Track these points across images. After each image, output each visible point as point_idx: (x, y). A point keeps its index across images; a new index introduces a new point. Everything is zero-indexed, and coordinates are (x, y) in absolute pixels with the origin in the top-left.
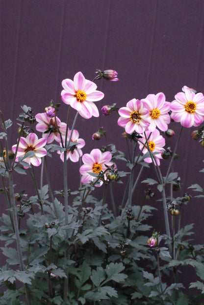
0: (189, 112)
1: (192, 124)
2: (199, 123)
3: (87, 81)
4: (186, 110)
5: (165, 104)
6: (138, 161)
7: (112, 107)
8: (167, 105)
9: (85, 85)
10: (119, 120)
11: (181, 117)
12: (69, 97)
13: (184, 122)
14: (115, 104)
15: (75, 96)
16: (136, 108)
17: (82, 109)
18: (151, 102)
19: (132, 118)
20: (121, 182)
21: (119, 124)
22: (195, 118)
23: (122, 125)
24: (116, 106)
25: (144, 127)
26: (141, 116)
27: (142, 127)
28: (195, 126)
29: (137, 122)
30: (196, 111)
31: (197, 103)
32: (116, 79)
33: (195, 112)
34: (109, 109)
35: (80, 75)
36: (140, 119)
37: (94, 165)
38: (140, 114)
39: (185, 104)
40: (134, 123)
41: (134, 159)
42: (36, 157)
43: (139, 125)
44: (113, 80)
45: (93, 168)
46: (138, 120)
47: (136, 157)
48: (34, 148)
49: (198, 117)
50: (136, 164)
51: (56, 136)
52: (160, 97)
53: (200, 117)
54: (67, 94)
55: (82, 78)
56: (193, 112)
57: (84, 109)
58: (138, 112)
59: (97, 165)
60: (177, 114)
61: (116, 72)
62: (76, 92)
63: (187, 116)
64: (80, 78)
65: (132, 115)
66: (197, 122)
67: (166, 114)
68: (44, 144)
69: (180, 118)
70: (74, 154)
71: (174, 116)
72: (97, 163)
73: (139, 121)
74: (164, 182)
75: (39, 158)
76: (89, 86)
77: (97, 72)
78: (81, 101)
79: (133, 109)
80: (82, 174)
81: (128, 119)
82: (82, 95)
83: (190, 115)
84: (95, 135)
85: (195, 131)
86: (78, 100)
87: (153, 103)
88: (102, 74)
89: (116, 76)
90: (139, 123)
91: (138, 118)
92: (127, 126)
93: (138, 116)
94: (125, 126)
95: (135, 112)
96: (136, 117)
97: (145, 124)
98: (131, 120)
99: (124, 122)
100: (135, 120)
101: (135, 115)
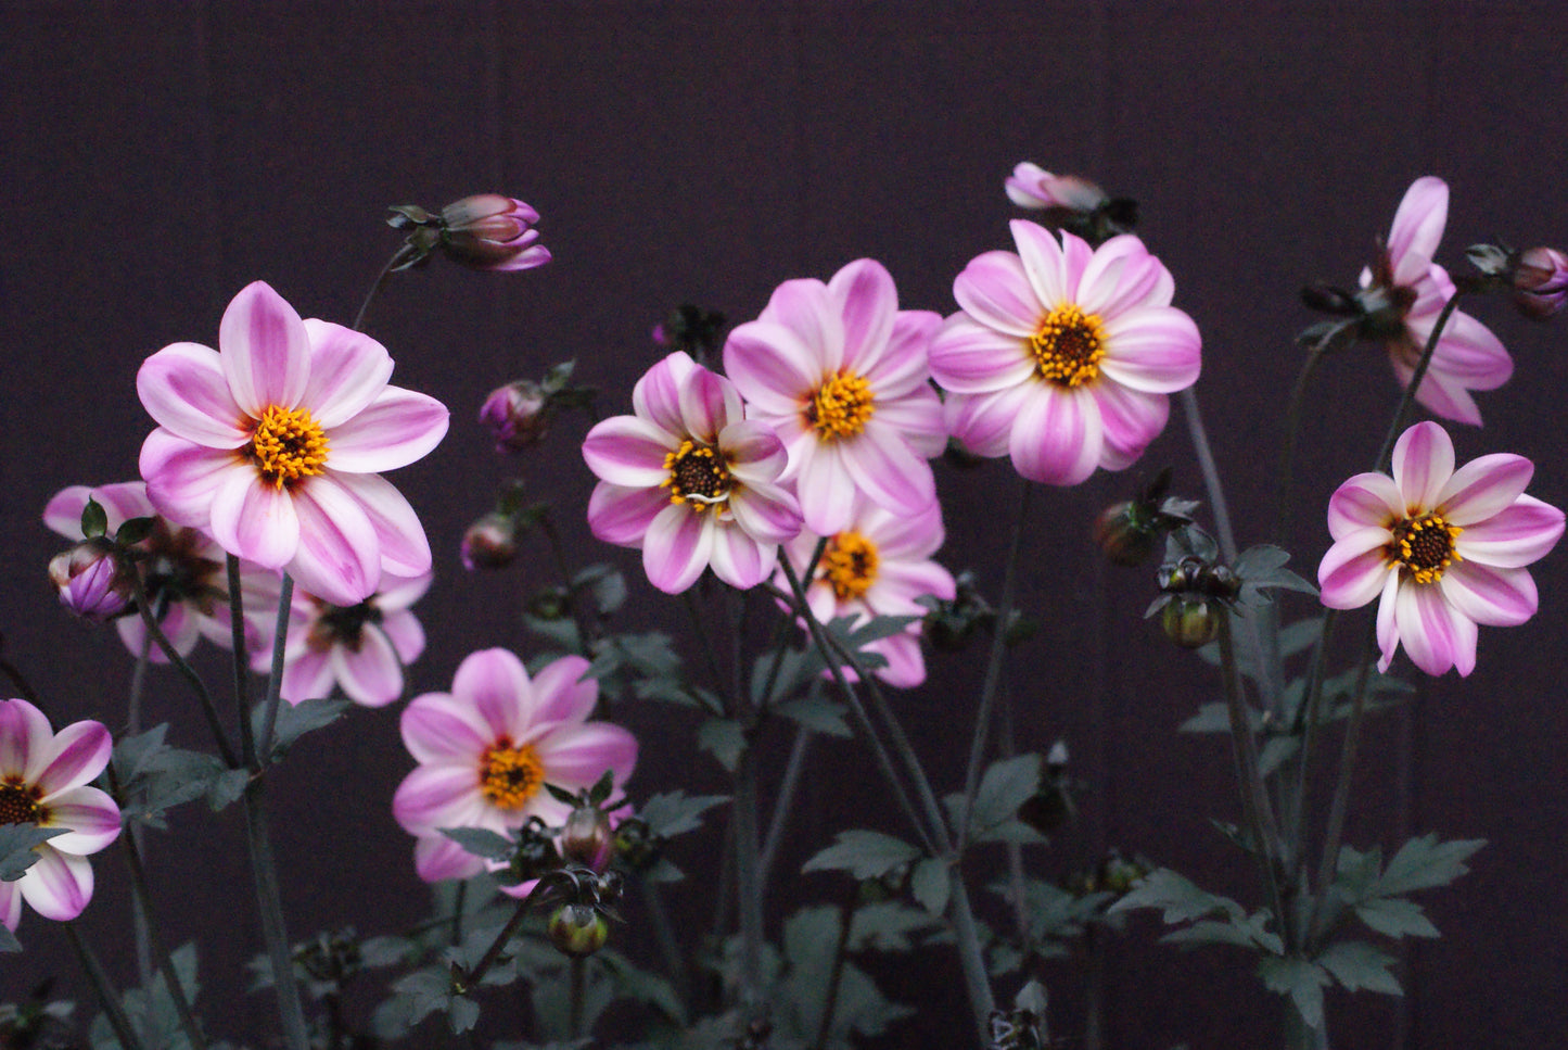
0: (1062, 383)
1: (1092, 455)
2: (1135, 449)
3: (317, 332)
4: (1038, 373)
5: (896, 333)
6: (776, 694)
7: (549, 387)
8: (915, 339)
9: (306, 364)
10: (597, 504)
11: (1010, 419)
12: (200, 468)
13: (1034, 456)
14: (566, 367)
15: (247, 453)
16: (695, 417)
17: (305, 535)
18: (803, 339)
19: (681, 483)
20: (672, 874)
21: (594, 526)
22: (1109, 414)
23: (621, 536)
24: (573, 379)
25: (768, 539)
26: (739, 472)
27: (751, 541)
28: (1114, 466)
29: (717, 511)
30: (1110, 369)
31: (1110, 313)
32: (533, 252)
33: (1102, 376)
34: (533, 406)
35: (259, 302)
36: (733, 485)
37: (486, 758)
38: (729, 457)
39: (1029, 332)
40: (692, 522)
41: (747, 676)
42: (60, 858)
43: (731, 526)
44: (517, 265)
45: (485, 776)
46: (718, 498)
47: (763, 665)
48: (37, 792)
49: (1131, 409)
50: (765, 714)
51: (209, 612)
52: (861, 291)
53: (1142, 406)
54: (179, 460)
55: (279, 323)
56: (1087, 380)
57: (319, 532)
58: (714, 439)
59: (507, 760)
60: (984, 406)
61: (524, 210)
62: (250, 425)
63: (1054, 409)
64: (266, 328)
65: (678, 466)
66: (1122, 440)
67: (916, 393)
68: (95, 767)
69: (1003, 429)
70: (365, 651)
71: (965, 417)
72: (504, 743)
73: (726, 505)
74: (953, 835)
75: (75, 858)
76: (334, 367)
77: (395, 223)
78: (295, 484)
79: (674, 423)
80: (414, 830)
81: (653, 491)
82: (295, 443)
83: (1066, 401)
84: (480, 542)
85: (1114, 512)
86: (268, 479)
87: (812, 338)
88: (430, 234)
89: (531, 234)
90: (728, 514)
91: (718, 483)
92: (656, 541)
93: (716, 470)
94: (641, 540)
95: (695, 449)
96: (705, 477)
97: (769, 518)
98: (677, 500)
99: (631, 514)
100: (702, 503)
101: (696, 467)
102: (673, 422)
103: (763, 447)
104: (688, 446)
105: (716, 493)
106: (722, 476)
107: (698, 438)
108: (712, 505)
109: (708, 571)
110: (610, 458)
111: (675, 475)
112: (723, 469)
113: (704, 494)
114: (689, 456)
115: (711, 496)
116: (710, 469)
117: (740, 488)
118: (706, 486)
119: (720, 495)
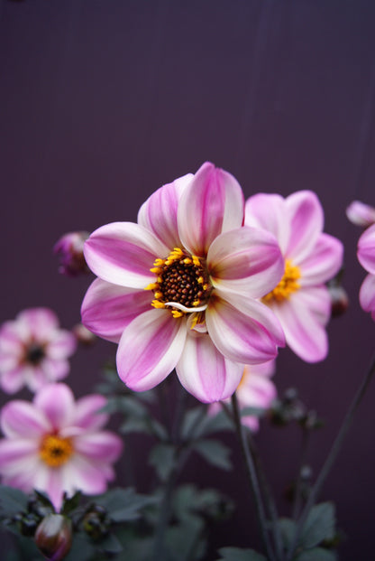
16: (189, 229)
19: (164, 290)
26: (221, 287)
27: (219, 356)
29: (192, 324)
36: (212, 299)
37: (44, 439)
38: (215, 273)
40: (167, 328)
43: (201, 339)
46: (196, 309)
52: (304, 210)
58: (203, 254)
65: (165, 272)
67: (317, 286)
72: (55, 433)
73: (202, 317)
90: (201, 327)
91: (199, 293)
92: (131, 339)
93: (200, 280)
94: (119, 336)
95: (184, 257)
96: (188, 286)
97: (242, 337)
98: (156, 304)
99: (116, 314)
100: (180, 311)
101: (181, 275)
102: (167, 233)
103: (252, 264)
104: (177, 253)
105: (195, 303)
106: (205, 287)
107: (188, 249)
108: (188, 314)
109: (173, 378)
110: (107, 259)
111: (159, 280)
112: (207, 282)
113: (183, 304)
114: (176, 264)
115: (190, 306)
116: (194, 277)
117: (219, 306)
118: (187, 294)
119: (198, 306)
